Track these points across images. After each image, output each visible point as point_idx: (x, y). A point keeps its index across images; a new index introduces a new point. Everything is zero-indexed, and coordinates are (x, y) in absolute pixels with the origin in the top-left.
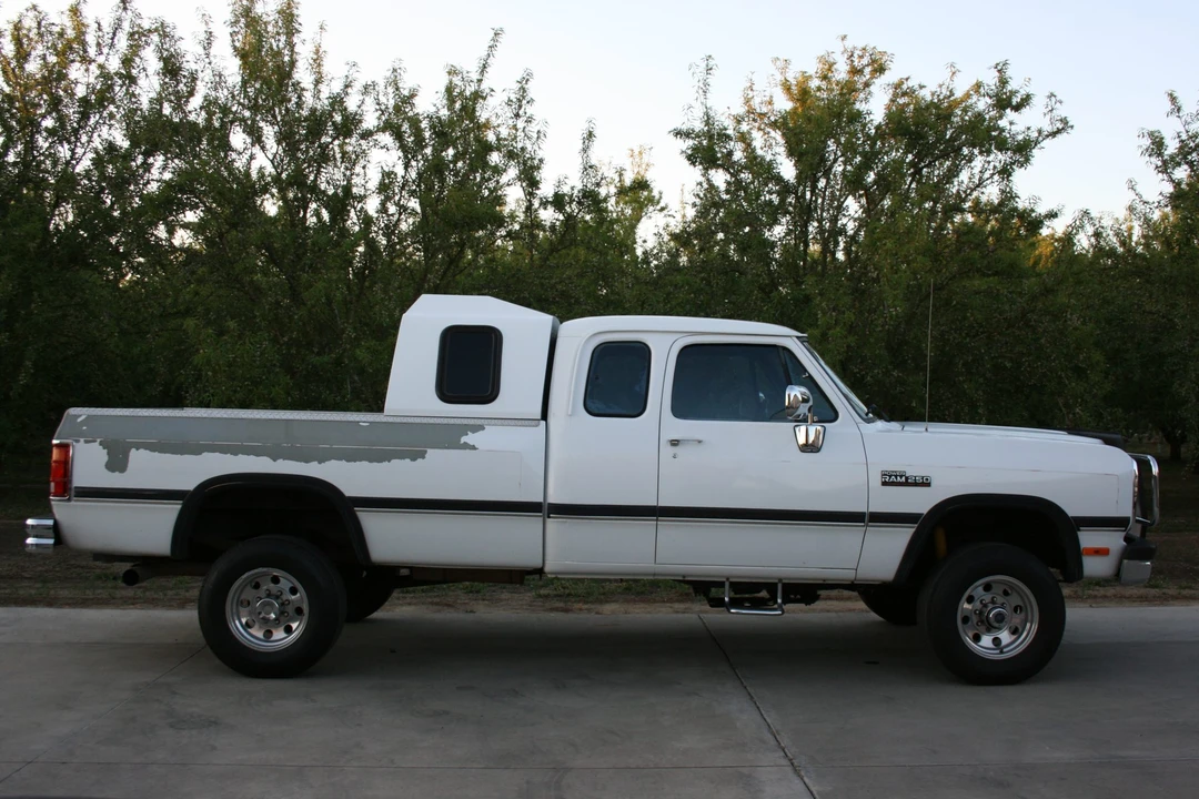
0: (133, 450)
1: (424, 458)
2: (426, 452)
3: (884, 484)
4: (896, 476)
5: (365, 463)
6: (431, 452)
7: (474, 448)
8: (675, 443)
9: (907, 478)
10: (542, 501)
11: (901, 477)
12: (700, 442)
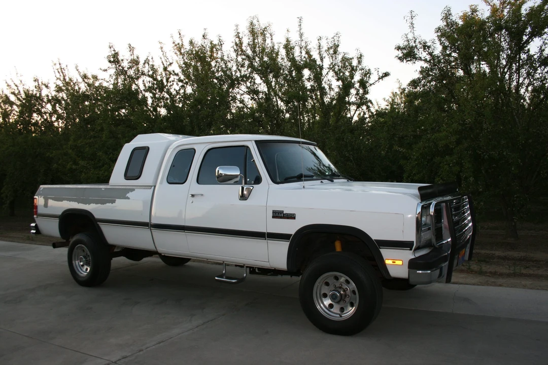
0: (49, 200)
1: (115, 203)
2: (115, 200)
3: (273, 217)
4: (278, 213)
5: (100, 205)
6: (118, 201)
7: (129, 198)
8: (193, 196)
9: (284, 214)
10: (148, 221)
11: (281, 213)
12: (202, 195)
